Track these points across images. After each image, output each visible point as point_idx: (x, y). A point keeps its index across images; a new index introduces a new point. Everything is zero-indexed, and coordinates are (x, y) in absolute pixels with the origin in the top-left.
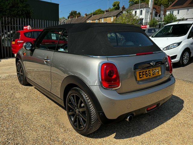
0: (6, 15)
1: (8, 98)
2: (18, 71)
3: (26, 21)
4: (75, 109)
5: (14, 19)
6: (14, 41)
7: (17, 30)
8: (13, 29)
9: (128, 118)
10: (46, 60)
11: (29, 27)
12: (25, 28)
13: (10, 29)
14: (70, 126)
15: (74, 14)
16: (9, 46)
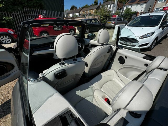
0: (25, 6)
11: (41, 16)
15: (73, 8)
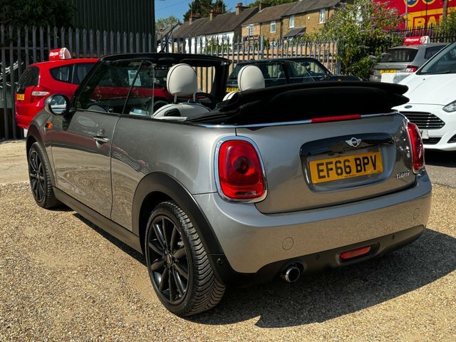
0: (1, 20)
1: (6, 238)
2: (31, 170)
3: (56, 33)
4: (165, 255)
5: (23, 30)
6: (22, 92)
7: (31, 62)
8: (19, 57)
9: (287, 273)
10: (99, 139)
11: (63, 53)
12: (52, 54)
13: (11, 59)
14: (153, 298)
15: (202, 7)
16: (10, 106)
